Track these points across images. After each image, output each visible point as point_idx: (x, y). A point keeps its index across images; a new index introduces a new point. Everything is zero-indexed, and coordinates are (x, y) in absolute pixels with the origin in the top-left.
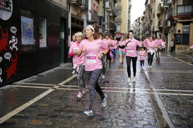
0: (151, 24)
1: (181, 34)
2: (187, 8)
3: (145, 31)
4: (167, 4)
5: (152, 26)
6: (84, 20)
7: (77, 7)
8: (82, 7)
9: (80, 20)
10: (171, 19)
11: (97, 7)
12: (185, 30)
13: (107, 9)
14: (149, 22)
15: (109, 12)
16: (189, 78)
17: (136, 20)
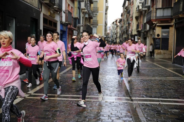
0: (129, 27)
1: (160, 38)
2: (166, 11)
3: (123, 34)
4: (146, 7)
5: (130, 30)
6: (57, 21)
7: (50, 6)
8: (55, 6)
9: (53, 21)
10: (150, 22)
11: (72, 7)
12: (164, 35)
13: (82, 9)
14: (127, 25)
15: (84, 13)
16: (169, 86)
17: (114, 23)
